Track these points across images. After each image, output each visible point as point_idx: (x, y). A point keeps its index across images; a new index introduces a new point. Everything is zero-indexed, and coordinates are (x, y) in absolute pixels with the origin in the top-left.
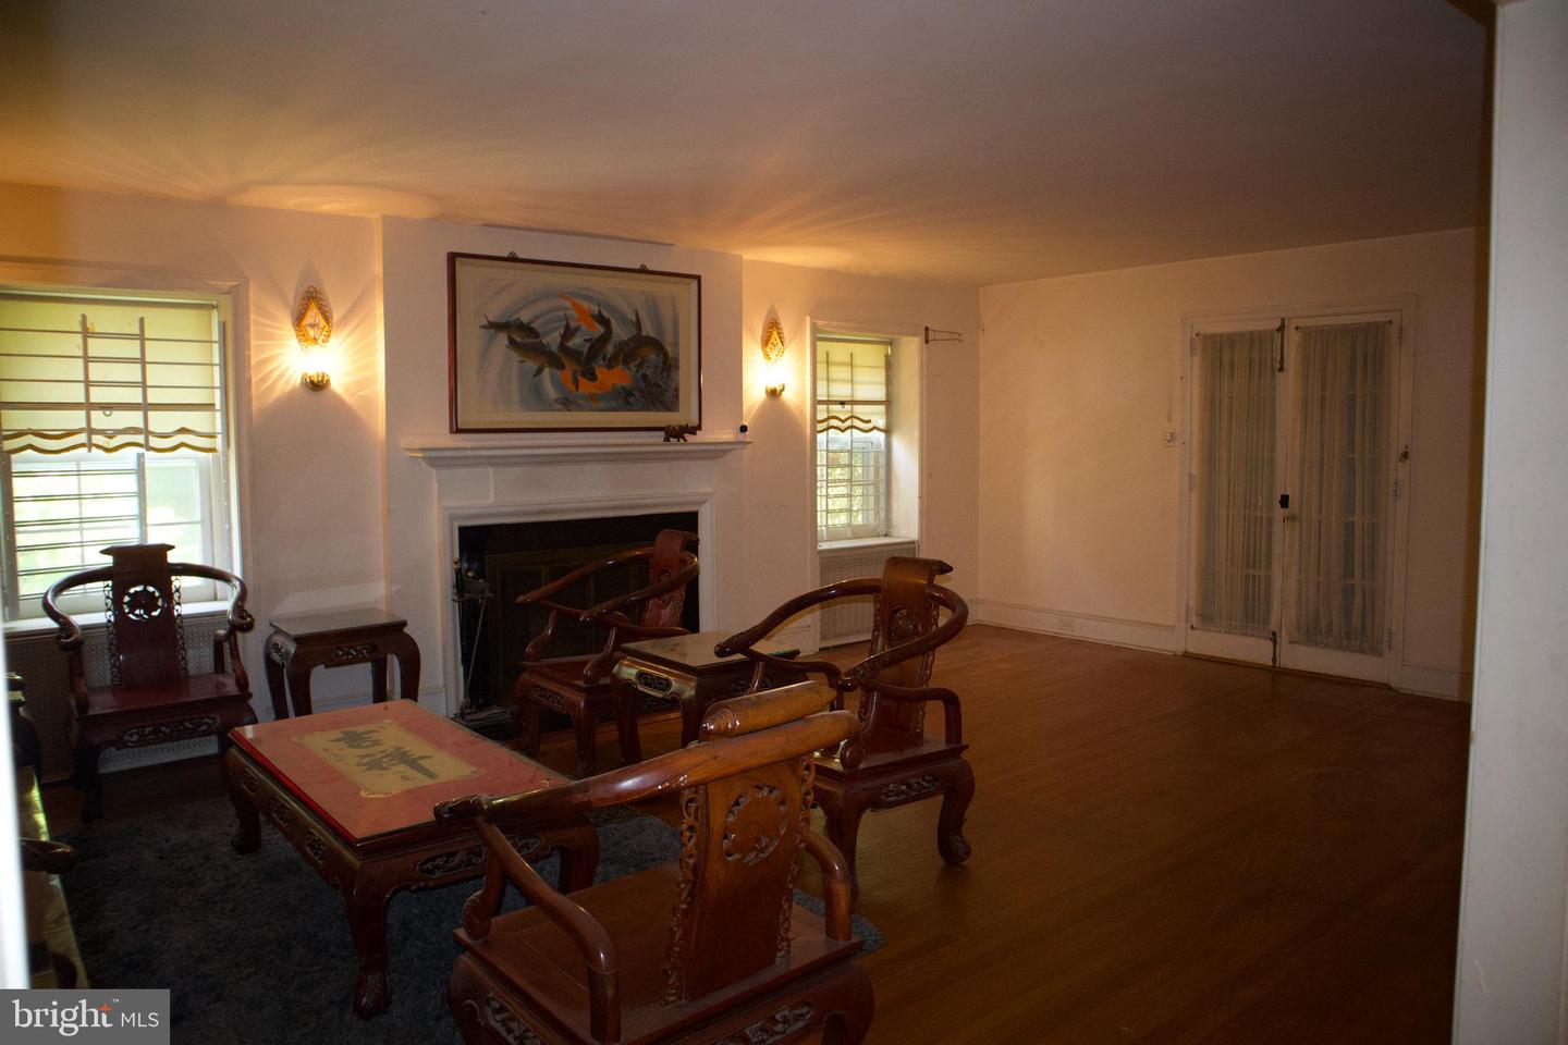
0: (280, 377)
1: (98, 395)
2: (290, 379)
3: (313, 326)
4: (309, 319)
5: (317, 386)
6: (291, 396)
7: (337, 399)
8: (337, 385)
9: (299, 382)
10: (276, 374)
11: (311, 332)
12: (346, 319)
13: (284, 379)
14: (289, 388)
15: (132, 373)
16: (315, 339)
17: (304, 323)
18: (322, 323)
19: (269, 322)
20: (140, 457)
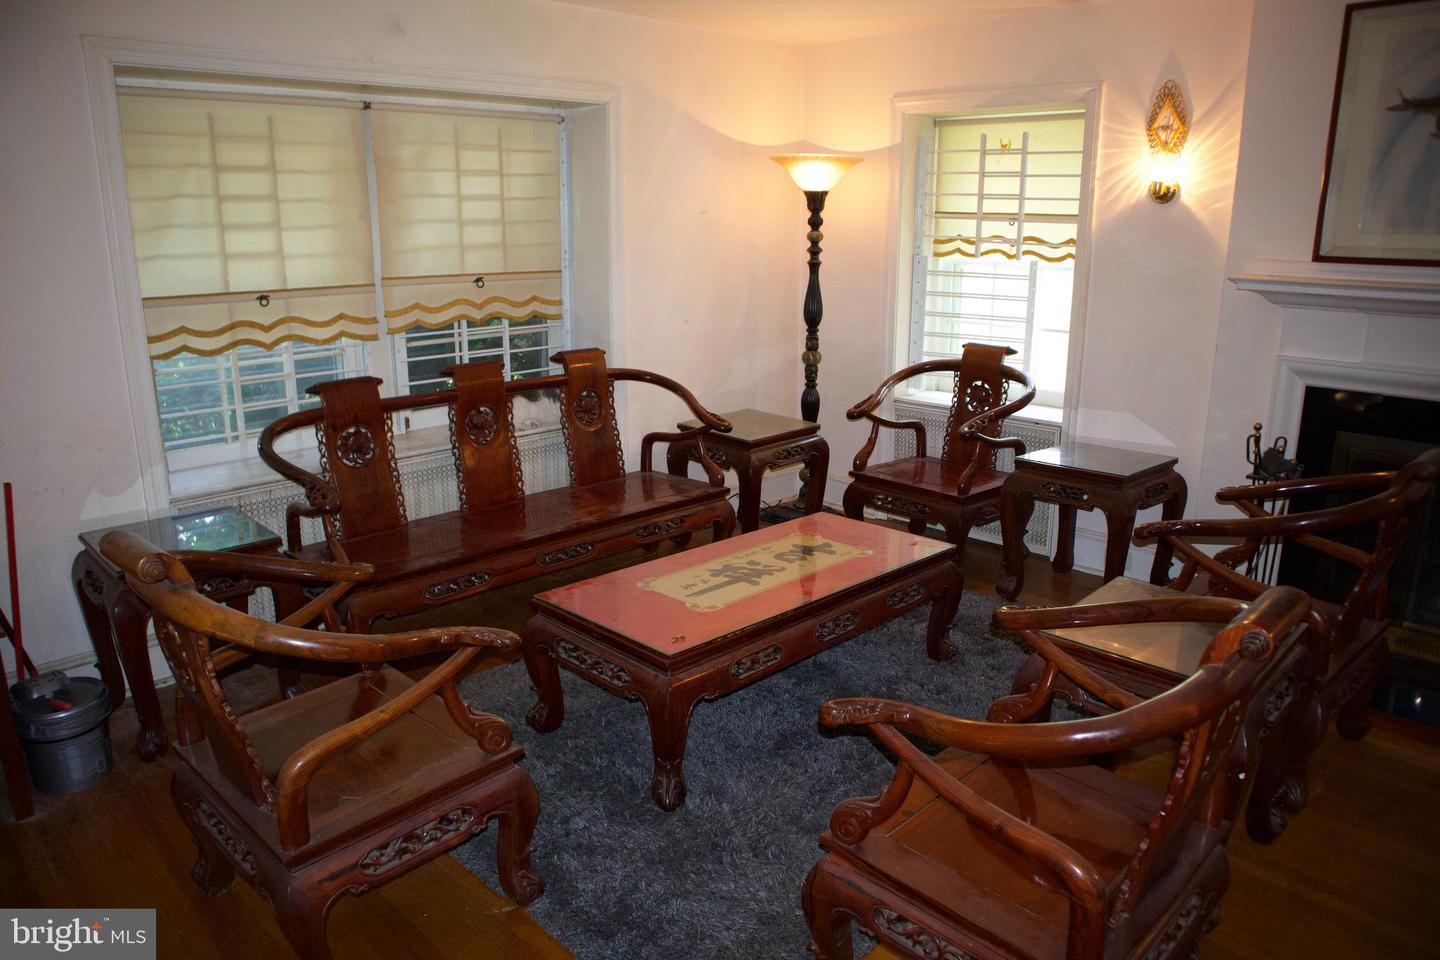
0: (1128, 187)
1: (989, 206)
2: (1136, 190)
3: (1165, 128)
4: (1160, 121)
5: (1164, 197)
6: (1135, 210)
7: (1187, 212)
8: (1187, 197)
9: (1146, 192)
10: (1122, 185)
11: (1163, 135)
12: (1208, 115)
13: (1130, 190)
14: (1134, 200)
15: (1012, 186)
16: (1166, 142)
17: (1156, 125)
18: (1176, 125)
19: (1120, 127)
20: (1033, 265)
